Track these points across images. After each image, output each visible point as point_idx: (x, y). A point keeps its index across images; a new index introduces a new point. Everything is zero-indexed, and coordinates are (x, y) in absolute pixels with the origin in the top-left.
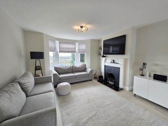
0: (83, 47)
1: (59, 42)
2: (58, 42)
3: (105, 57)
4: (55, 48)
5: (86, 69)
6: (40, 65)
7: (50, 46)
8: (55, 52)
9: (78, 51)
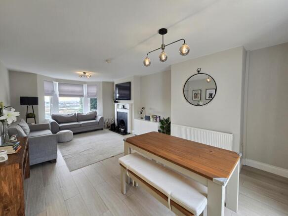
0: (94, 90)
1: (59, 83)
2: (57, 83)
3: (117, 102)
4: (54, 91)
5: (96, 116)
6: (32, 112)
7: (45, 89)
8: (52, 97)
9: (87, 95)
